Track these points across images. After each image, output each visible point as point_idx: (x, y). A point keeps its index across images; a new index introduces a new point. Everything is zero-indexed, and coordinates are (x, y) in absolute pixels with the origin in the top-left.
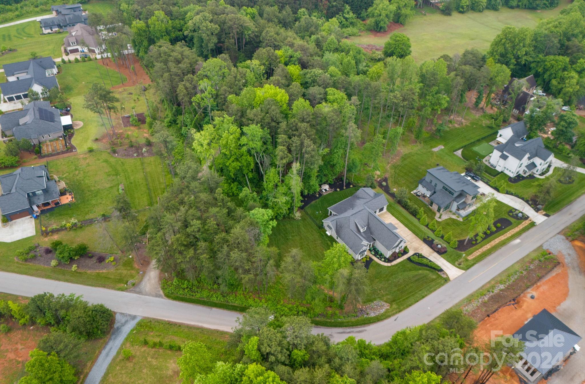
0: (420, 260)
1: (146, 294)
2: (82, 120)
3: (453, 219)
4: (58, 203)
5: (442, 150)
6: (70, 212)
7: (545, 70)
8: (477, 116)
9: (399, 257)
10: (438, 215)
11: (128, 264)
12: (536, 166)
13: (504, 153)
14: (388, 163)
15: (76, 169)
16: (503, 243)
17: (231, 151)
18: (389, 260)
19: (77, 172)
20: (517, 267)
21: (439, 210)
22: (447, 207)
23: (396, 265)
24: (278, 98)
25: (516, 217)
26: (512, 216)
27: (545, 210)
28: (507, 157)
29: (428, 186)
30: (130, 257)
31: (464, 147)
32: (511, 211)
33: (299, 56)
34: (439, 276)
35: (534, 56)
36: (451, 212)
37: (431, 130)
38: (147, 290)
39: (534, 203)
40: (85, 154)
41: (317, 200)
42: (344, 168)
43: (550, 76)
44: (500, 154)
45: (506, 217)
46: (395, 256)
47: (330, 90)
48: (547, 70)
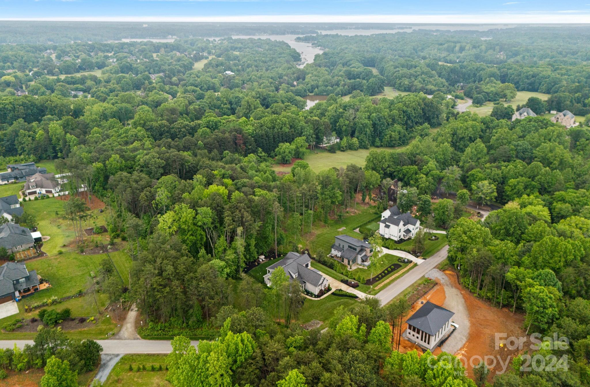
0: (341, 293)
1: (125, 339)
2: (49, 235)
3: (361, 269)
4: (37, 289)
5: (345, 230)
6: (48, 294)
7: (404, 175)
8: (366, 208)
9: (325, 293)
10: (349, 267)
11: (107, 321)
12: (410, 231)
13: (387, 223)
14: (307, 240)
15: (49, 266)
16: (398, 277)
17: (189, 226)
18: (318, 296)
19: (51, 268)
20: (410, 290)
21: (349, 264)
22: (354, 261)
23: (324, 298)
24: (221, 191)
25: (404, 262)
26: (401, 262)
27: (422, 256)
28: (389, 226)
29: (339, 249)
30: (108, 316)
31: (360, 227)
32: (400, 259)
33: (230, 173)
34: (356, 301)
35: (394, 167)
36: (358, 264)
37: (335, 218)
38: (126, 336)
39: (415, 253)
40: (56, 256)
41: (257, 267)
42: (275, 241)
43: (408, 178)
44: (384, 225)
45: (397, 262)
46: (322, 293)
47: (256, 190)
48: (405, 175)
